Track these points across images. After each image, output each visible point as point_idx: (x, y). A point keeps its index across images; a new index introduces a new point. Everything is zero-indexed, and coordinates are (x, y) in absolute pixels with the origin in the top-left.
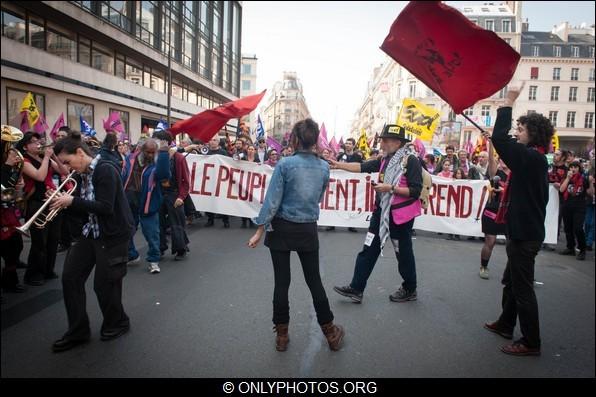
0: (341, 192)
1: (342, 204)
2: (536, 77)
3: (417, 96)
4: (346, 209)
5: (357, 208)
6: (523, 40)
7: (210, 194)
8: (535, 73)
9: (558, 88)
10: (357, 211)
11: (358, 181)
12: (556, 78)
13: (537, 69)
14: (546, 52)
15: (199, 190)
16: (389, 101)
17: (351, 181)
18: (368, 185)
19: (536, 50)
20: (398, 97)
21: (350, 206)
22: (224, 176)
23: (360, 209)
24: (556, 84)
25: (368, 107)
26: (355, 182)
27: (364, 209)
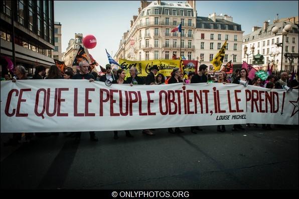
0: (197, 99)
1: (199, 109)
2: (204, 38)
3: (150, 46)
4: (202, 112)
5: (209, 111)
6: (197, 20)
7: (93, 115)
8: (203, 36)
9: (213, 43)
10: (209, 113)
11: (208, 91)
12: (212, 39)
13: (204, 34)
14: (207, 26)
15: (83, 112)
16: (135, 49)
17: (204, 91)
18: (215, 93)
19: (203, 25)
20: (140, 47)
21: (204, 110)
22: (105, 97)
23: (211, 112)
24: (212, 41)
25: (122, 53)
26: (206, 92)
27: (214, 111)
